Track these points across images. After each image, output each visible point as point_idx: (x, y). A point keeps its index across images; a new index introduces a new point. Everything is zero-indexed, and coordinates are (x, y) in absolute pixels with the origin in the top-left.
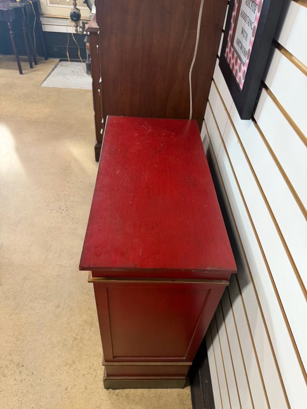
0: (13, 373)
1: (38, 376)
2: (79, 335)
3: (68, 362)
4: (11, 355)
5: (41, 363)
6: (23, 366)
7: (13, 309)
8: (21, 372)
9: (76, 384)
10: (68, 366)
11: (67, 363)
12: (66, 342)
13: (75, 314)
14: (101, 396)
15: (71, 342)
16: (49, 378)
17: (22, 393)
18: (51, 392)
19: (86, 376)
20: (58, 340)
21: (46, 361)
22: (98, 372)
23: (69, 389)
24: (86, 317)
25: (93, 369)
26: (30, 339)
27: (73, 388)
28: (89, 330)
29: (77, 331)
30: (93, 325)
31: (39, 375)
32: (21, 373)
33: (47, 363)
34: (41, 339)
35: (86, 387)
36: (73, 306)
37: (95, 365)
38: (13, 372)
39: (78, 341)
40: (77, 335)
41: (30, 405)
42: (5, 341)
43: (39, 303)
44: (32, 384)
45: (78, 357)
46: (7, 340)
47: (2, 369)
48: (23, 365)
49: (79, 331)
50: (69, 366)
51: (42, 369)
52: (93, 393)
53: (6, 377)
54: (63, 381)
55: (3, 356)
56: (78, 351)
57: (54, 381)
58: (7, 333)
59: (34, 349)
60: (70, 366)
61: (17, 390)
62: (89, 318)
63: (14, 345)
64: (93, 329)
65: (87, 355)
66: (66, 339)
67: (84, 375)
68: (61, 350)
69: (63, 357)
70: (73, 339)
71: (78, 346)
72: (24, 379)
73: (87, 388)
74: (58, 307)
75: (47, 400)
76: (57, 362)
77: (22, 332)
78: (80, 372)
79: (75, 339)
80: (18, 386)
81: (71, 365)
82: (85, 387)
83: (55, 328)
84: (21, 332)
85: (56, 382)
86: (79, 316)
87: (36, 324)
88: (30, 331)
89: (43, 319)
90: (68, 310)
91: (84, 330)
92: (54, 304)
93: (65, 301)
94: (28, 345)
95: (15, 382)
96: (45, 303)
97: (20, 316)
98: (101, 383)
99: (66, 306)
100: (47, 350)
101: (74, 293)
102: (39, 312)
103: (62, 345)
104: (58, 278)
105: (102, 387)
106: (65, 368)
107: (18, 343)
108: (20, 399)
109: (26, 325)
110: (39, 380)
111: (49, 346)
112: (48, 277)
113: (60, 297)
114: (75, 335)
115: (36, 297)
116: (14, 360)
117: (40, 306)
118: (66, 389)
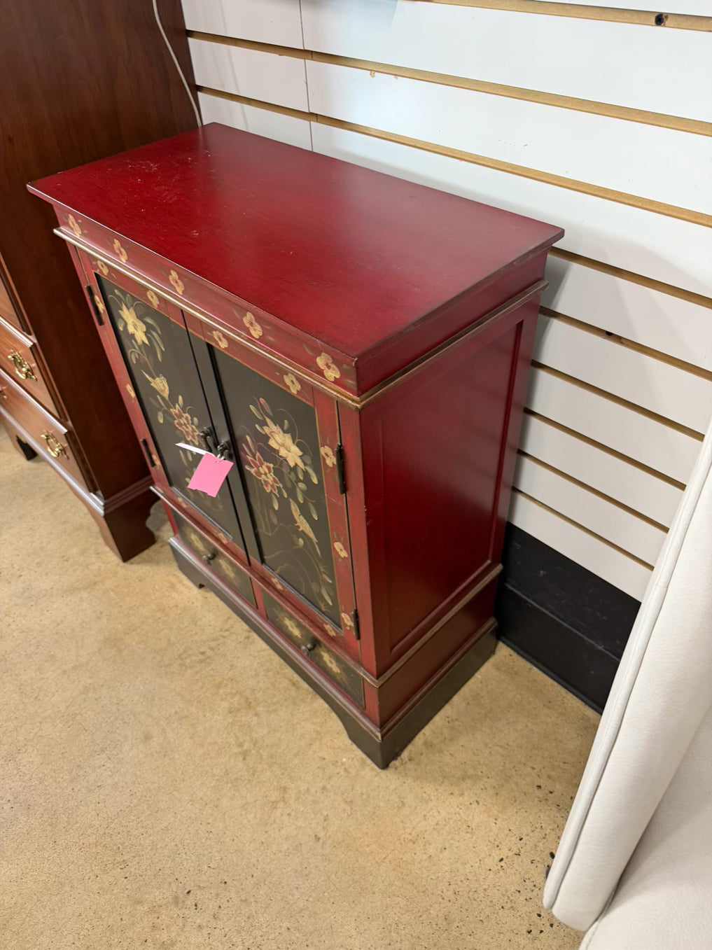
0: (181, 924)
1: (240, 875)
2: (244, 741)
3: (273, 799)
4: (140, 902)
5: (221, 850)
6: (189, 892)
7: (49, 828)
8: (196, 905)
9: (325, 814)
10: (281, 805)
11: (273, 802)
12: (230, 775)
13: (198, 719)
14: (388, 787)
15: (241, 765)
16: (267, 856)
17: (239, 932)
18: (296, 871)
19: (329, 787)
20: (213, 787)
21: (228, 840)
22: (344, 760)
23: (321, 835)
24: (225, 705)
25: (330, 765)
26: (151, 838)
27: (327, 825)
28: (255, 719)
29: (232, 741)
30: (253, 704)
31: (241, 871)
32: (199, 906)
33: (233, 840)
34: (176, 817)
35: (348, 800)
36: (178, 710)
37: (326, 757)
38: (180, 921)
39: (253, 752)
40: (241, 745)
41: (277, 931)
42: (97, 895)
43: (99, 767)
44: (244, 899)
45: (283, 774)
46: (101, 888)
47: (149, 940)
48: (187, 891)
49: (237, 737)
50: (282, 803)
51: (235, 859)
52: (368, 797)
53: (173, 944)
54: (297, 835)
55: (124, 922)
56: (270, 766)
57: (281, 851)
58: (87, 878)
59: (179, 846)
60: (284, 801)
61: (224, 939)
62: (232, 701)
63: (125, 880)
64: (260, 709)
65: (296, 755)
66: (227, 771)
67: (324, 788)
68: (237, 794)
69: (255, 801)
70: (241, 759)
71: (261, 758)
72: (217, 908)
73: (352, 802)
74: (148, 737)
75: (302, 890)
76: (251, 819)
77: (119, 845)
78: (313, 791)
79: (245, 754)
80: (217, 931)
81: (283, 797)
82: (346, 802)
83: (182, 774)
84: (115, 848)
85: (286, 847)
86: (208, 715)
87: (132, 805)
88: (135, 827)
89: (139, 784)
90: (175, 725)
91: (247, 726)
92: (134, 741)
93: (152, 717)
94: (160, 851)
95: (205, 931)
96: (110, 756)
97: (78, 825)
98: (367, 769)
99: (162, 723)
100: (210, 821)
101: (154, 689)
102: (116, 780)
103: (230, 785)
104: (90, 694)
105: (374, 773)
106: (279, 812)
107: (132, 870)
108: (246, 944)
109: (113, 826)
110: (250, 877)
111: (204, 812)
112: (63, 711)
113: (133, 719)
114: (237, 750)
115: (79, 764)
116: (159, 903)
117: (108, 770)
118: (318, 839)
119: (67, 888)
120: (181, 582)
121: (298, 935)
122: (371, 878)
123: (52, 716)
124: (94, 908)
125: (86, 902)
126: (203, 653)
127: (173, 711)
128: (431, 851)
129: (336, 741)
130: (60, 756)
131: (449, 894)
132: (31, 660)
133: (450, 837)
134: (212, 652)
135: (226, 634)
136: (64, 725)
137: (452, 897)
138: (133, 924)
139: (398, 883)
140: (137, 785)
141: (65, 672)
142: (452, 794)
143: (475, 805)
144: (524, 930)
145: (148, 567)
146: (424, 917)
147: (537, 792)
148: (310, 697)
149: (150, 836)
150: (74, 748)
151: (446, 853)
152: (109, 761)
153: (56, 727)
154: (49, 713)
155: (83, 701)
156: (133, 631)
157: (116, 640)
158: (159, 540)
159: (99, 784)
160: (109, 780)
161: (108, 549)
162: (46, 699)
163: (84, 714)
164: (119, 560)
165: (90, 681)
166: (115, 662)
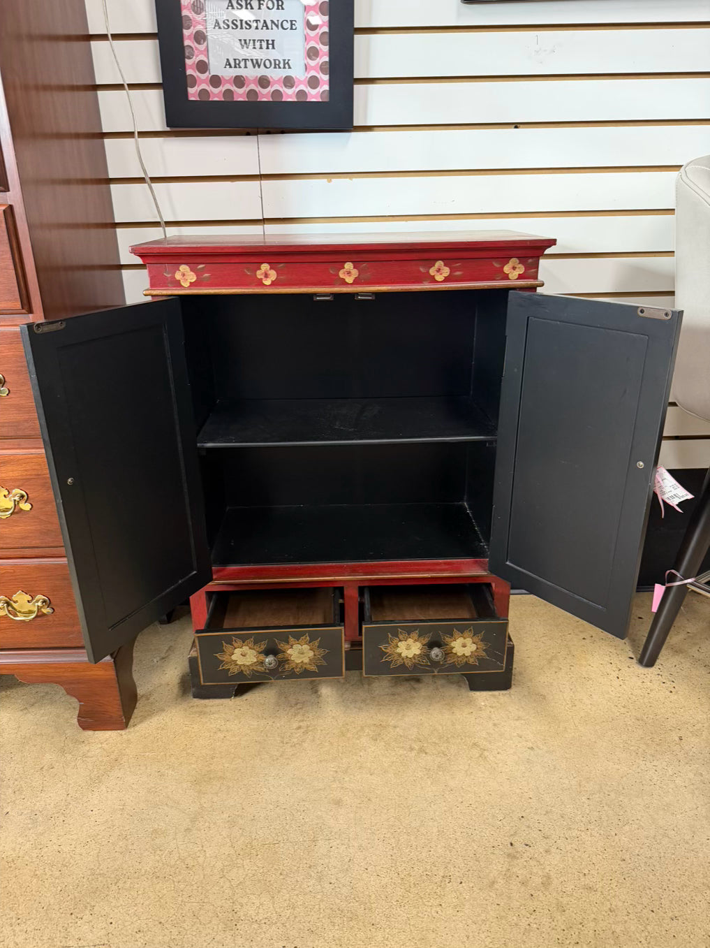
0: (535, 863)
1: (523, 805)
2: (410, 745)
3: (477, 755)
4: (493, 883)
5: (492, 806)
6: (511, 844)
8: (527, 845)
9: (515, 734)
10: (486, 753)
11: (480, 756)
12: (432, 768)
13: (359, 762)
15: (429, 758)
16: (521, 782)
17: (570, 829)
18: (547, 772)
19: (496, 722)
20: (432, 783)
21: (487, 798)
22: (483, 704)
23: (530, 745)
24: (364, 740)
25: (480, 713)
26: (439, 846)
27: (525, 738)
28: (398, 730)
29: (402, 752)
31: (521, 803)
32: (529, 843)
33: (490, 794)
34: (436, 821)
35: (516, 718)
36: (334, 769)
37: (471, 711)
38: (532, 863)
39: (425, 745)
40: (412, 749)
41: (586, 806)
42: (459, 914)
43: (329, 851)
44: (544, 813)
45: (462, 739)
46: (455, 907)
47: (533, 892)
48: (509, 845)
49: (403, 747)
51: (508, 802)
52: (523, 708)
53: (549, 878)
54: (519, 758)
55: (502, 904)
56: (448, 742)
57: (524, 772)
58: (435, 914)
59: (464, 830)
60: (485, 750)
61: (569, 841)
62: (366, 734)
63: (463, 884)
65: (453, 725)
66: (425, 768)
67: (495, 725)
68: (453, 773)
69: (469, 765)
70: (424, 755)
71: (435, 743)
72: (539, 832)
73: (519, 717)
74: (338, 803)
75: (564, 777)
76: (482, 776)
77: (425, 873)
78: (491, 731)
79: (422, 751)
80: (559, 841)
81: (481, 749)
82: (517, 720)
83: (399, 797)
84: (424, 877)
85: (524, 768)
86: (361, 754)
87: (394, 845)
88: (418, 853)
89: (378, 830)
90: (347, 779)
91: (398, 737)
92: (332, 813)
93: (320, 789)
94: (457, 846)
95: (553, 850)
96: (327, 838)
97: (373, 896)
98: (500, 696)
99: (334, 786)
100: (460, 800)
101: (294, 775)
102: (356, 845)
104: (241, 822)
105: (508, 696)
106: (491, 757)
107: (457, 874)
108: (583, 829)
109: (400, 869)
110: (530, 801)
111: (449, 800)
112: (232, 852)
113: (306, 803)
115: (308, 866)
116: (504, 869)
117: (338, 846)
118: (532, 748)
119: (431, 936)
120: (206, 706)
121: (597, 796)
122: (583, 738)
123: (226, 863)
124: (470, 922)
125: (458, 926)
126: (299, 728)
127: (332, 773)
128: (587, 701)
129: (464, 699)
130: (282, 877)
131: (623, 710)
132: (133, 852)
133: (585, 689)
134: (305, 722)
136: (250, 859)
137: (626, 710)
138: (510, 898)
139: (598, 727)
140: (379, 832)
141: (188, 830)
142: (556, 672)
143: (572, 668)
144: (668, 692)
145: (156, 719)
146: (630, 728)
147: (587, 641)
149: (437, 846)
150: (286, 862)
151: (594, 696)
152: (331, 841)
153: (243, 866)
154: (219, 865)
155: (241, 831)
156: (213, 759)
157: (205, 775)
158: (139, 696)
159: (347, 860)
160: (351, 851)
161: (90, 733)
162: (201, 860)
163: (258, 837)
164: (116, 732)
165: (225, 816)
166: (229, 787)
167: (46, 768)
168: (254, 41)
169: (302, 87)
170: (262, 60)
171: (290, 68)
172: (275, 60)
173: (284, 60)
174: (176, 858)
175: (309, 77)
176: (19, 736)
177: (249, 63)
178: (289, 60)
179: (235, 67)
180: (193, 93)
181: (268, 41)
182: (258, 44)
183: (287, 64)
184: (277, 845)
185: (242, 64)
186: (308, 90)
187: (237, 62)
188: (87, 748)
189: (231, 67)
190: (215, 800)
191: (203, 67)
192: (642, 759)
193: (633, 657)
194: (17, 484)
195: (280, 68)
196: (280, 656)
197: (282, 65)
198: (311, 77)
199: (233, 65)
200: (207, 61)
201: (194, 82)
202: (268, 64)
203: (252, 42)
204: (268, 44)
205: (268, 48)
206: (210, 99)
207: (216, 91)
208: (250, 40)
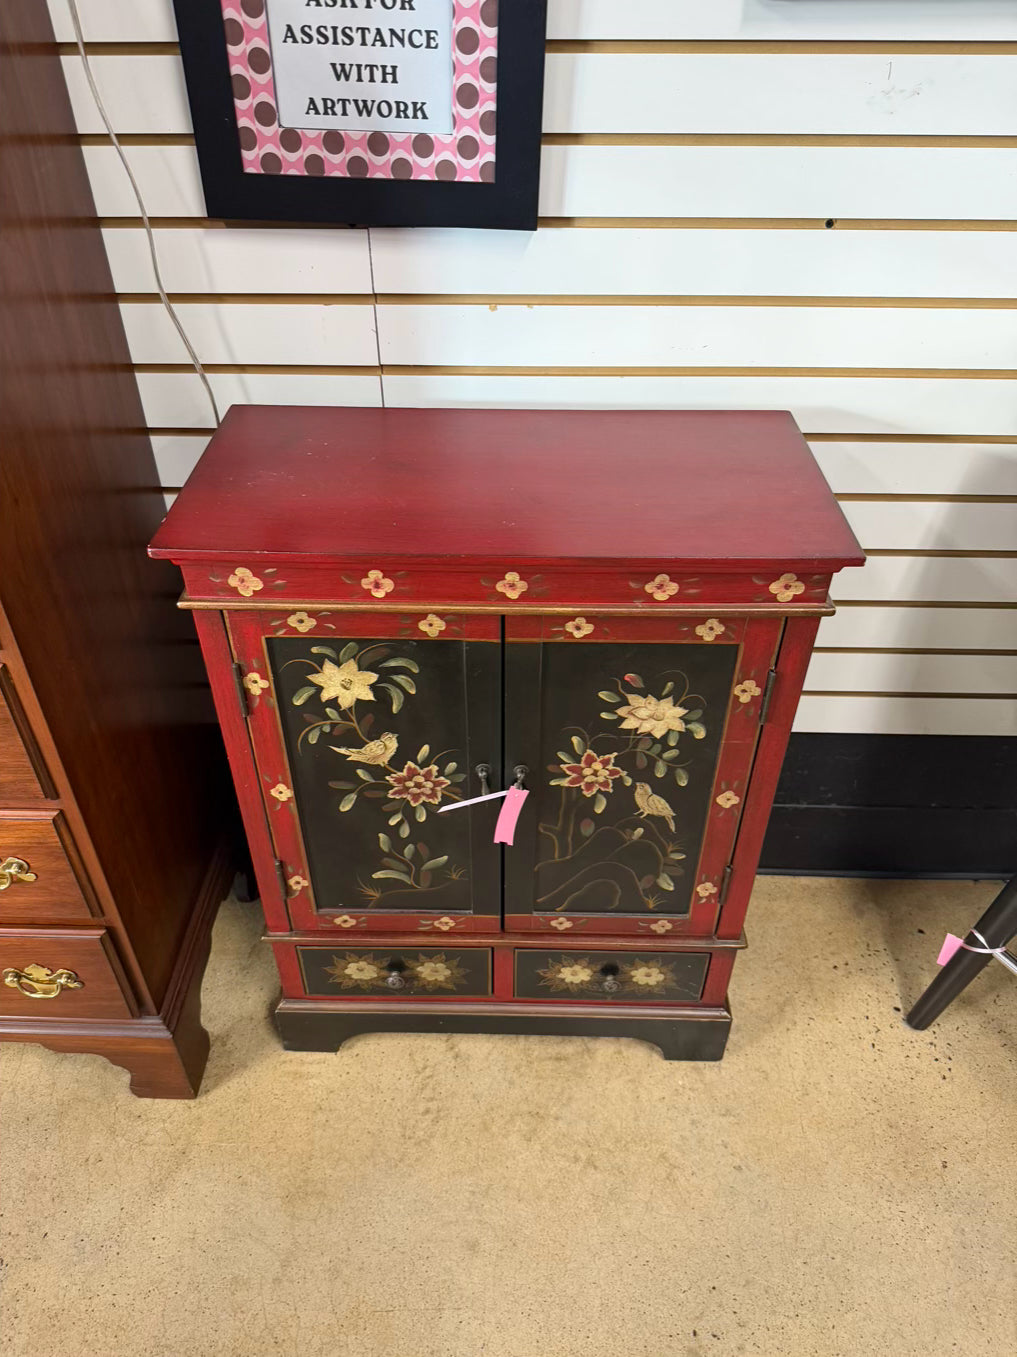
1: (717, 1267)
2: (575, 1152)
3: (664, 1175)
5: (676, 1266)
6: (695, 1333)
8: (715, 1336)
9: (719, 1142)
10: (676, 1173)
11: (668, 1178)
12: (601, 1195)
13: (505, 1178)
14: (740, 1071)
15: (599, 1177)
16: (718, 1227)
17: (774, 1313)
18: (755, 1213)
19: (695, 1117)
20: (599, 1221)
21: (671, 1252)
22: (680, 1083)
23: (738, 1162)
24: (514, 1139)
25: (675, 1098)
26: (600, 1330)
27: (732, 1149)
28: (560, 1123)
29: (563, 1163)
30: (542, 1112)
31: (714, 1265)
32: (717, 1333)
33: (675, 1246)
34: (599, 1286)
35: (723, 1111)
36: (471, 1189)
37: (663, 1094)
39: (595, 1153)
40: (577, 1159)
41: (800, 1275)
43: (458, 1329)
44: (744, 1283)
45: (646, 1145)
48: (691, 1334)
49: (564, 1156)
50: (675, 1170)
51: (697, 1260)
52: (734, 1093)
54: (720, 1184)
56: (627, 1150)
57: (725, 1211)
59: (635, 1305)
60: (675, 1167)
61: (771, 1333)
62: (516, 1129)
64: (554, 1111)
65: (636, 1119)
66: (593, 1194)
67: (693, 1122)
68: (628, 1205)
69: (652, 1193)
70: (593, 1171)
71: (609, 1150)
72: (734, 1316)
73: (728, 1110)
74: (473, 1247)
75: (778, 1222)
76: (668, 1212)
78: (687, 1134)
79: (591, 1163)
80: (757, 1333)
81: (670, 1164)
82: (724, 1115)
83: (555, 1242)
85: (724, 1203)
86: (509, 1164)
87: (542, 1324)
88: (571, 1340)
89: (523, 1297)
90: (487, 1207)
91: (560, 1137)
92: (463, 1265)
93: (451, 1222)
94: (623, 1331)
95: (749, 1347)
96: (456, 1306)
98: (706, 1071)
99: (470, 1217)
100: (635, 1253)
101: (418, 1195)
102: (493, 1320)
103: (612, 1204)
104: (346, 1272)
105: (716, 1070)
106: (682, 1180)
108: (792, 1314)
110: (727, 1260)
111: (620, 1252)
112: (334, 1321)
113: (431, 1245)
114: (578, 1167)
115: (429, 1351)
117: (470, 1321)
118: (739, 1168)
120: (303, 1063)
121: (817, 1259)
122: (811, 1154)
123: (326, 1340)
126: (427, 1111)
127: (467, 1194)
128: (825, 1087)
129: (654, 1074)
131: (873, 1107)
132: (207, 1312)
133: (824, 1064)
134: (435, 1102)
135: (428, 1072)
136: (356, 1334)
137: (877, 1107)
139: (833, 1136)
140: (523, 1300)
141: (277, 1280)
142: (788, 1030)
143: (812, 1023)
144: (940, 1079)
145: (235, 1081)
146: (877, 1141)
147: (840, 972)
148: (586, 1057)
149: (597, 1329)
150: (401, 1342)
151: (835, 1078)
152: (461, 1312)
153: (347, 1345)
154: (316, 1343)
155: (345, 1286)
156: (311, 1160)
157: (300, 1187)
158: (212, 1039)
159: (480, 1345)
160: (486, 1329)
161: (148, 1101)
162: (293, 1331)
163: (367, 1298)
164: (183, 1101)
165: (326, 1259)
166: (331, 1210)
167: (91, 1160)
168: (359, 66)
169: (447, 155)
170: (373, 101)
171: (425, 117)
172: (398, 103)
173: (415, 104)
174: (263, 1327)
175: (459, 137)
176: (54, 1100)
177: (351, 108)
178: (423, 104)
179: (326, 113)
180: (252, 160)
181: (384, 67)
182: (366, 74)
183: (419, 110)
184: (391, 1314)
185: (338, 108)
186: (457, 160)
187: (329, 104)
188: (145, 1128)
189: (317, 113)
190: (312, 1232)
191: (266, 114)
192: (886, 1197)
193: (900, 1006)
194: (12, 851)
195: (406, 117)
196: (406, 973)
197: (410, 112)
198: (461, 139)
199: (321, 109)
200: (273, 104)
201: (252, 141)
202: (385, 109)
203: (355, 69)
204: (384, 74)
205: (384, 80)
206: (282, 173)
207: (292, 157)
208: (352, 65)
